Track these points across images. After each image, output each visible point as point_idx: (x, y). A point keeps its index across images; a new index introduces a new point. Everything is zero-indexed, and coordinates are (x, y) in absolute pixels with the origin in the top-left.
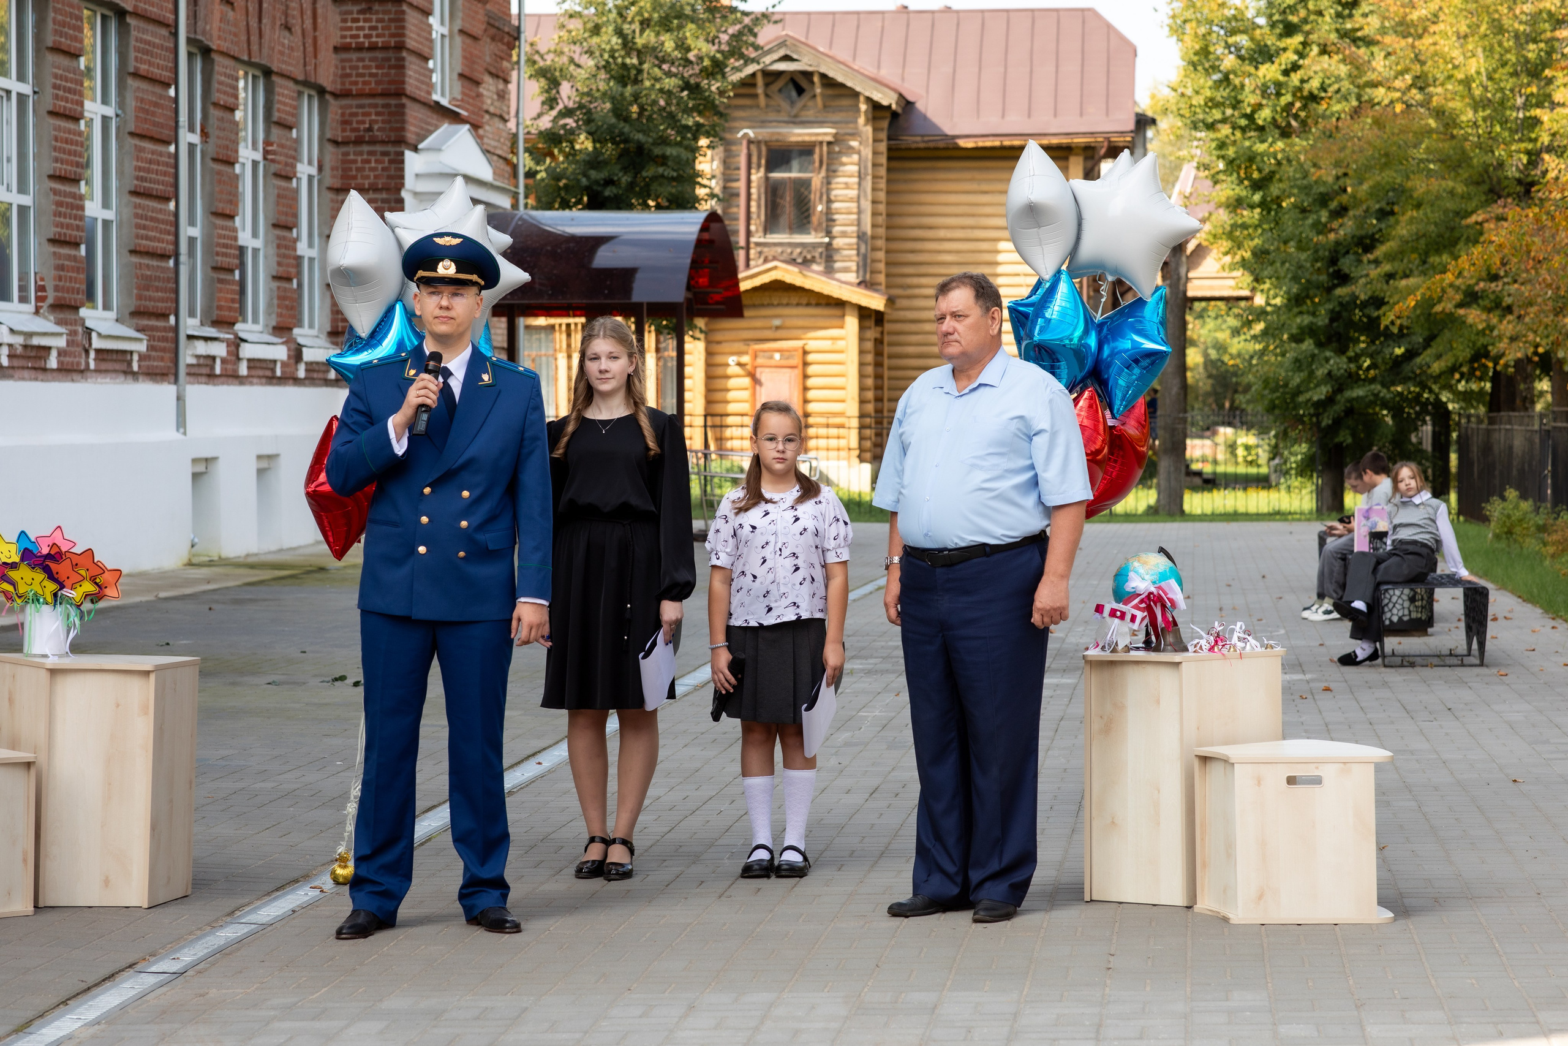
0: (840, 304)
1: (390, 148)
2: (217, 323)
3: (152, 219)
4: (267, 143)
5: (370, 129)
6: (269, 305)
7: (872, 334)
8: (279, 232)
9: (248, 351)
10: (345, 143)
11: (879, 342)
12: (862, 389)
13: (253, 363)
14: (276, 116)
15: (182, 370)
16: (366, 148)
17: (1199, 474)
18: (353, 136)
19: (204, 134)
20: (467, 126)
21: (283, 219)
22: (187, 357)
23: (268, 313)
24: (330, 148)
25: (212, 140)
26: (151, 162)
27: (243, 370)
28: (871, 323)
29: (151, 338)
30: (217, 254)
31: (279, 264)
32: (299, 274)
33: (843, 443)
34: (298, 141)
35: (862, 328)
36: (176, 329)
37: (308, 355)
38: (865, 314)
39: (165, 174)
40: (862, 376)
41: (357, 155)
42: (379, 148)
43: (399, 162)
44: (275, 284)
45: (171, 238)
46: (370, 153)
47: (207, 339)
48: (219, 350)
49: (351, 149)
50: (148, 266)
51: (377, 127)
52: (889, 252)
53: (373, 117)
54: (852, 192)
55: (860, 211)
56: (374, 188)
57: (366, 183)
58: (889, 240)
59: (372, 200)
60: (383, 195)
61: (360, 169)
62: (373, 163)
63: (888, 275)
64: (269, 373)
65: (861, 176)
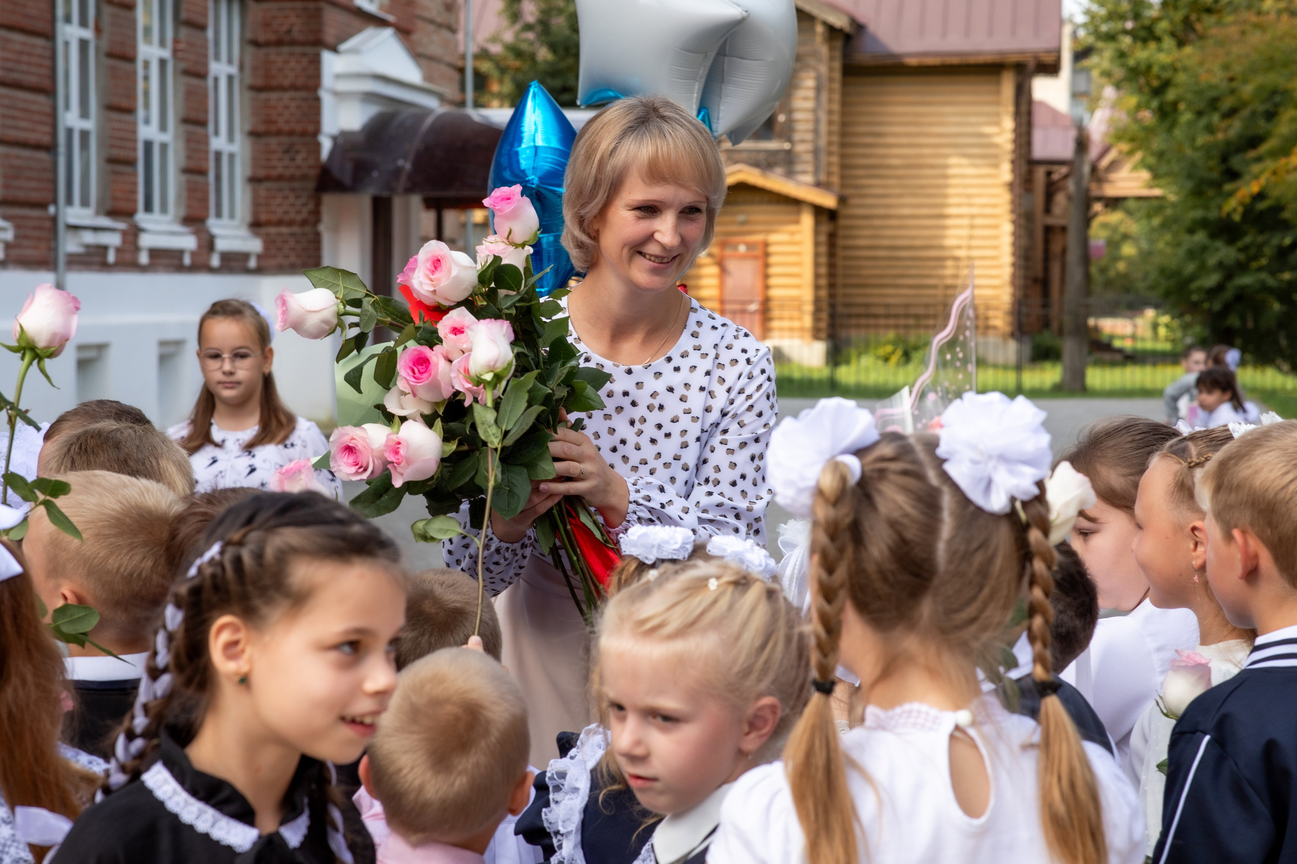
0: (794, 203)
1: (310, 50)
2: (113, 213)
3: (23, 110)
4: (176, 41)
5: (289, 32)
6: (178, 197)
7: (825, 228)
8: (191, 128)
9: (146, 241)
10: (267, 44)
11: (832, 235)
12: (817, 276)
13: (156, 254)
14: (184, 15)
15: (62, 260)
16: (285, 49)
17: (1120, 351)
18: (272, 37)
19: (98, 30)
20: (388, 31)
21: (193, 115)
22: (70, 245)
23: (178, 204)
24: (250, 50)
25: (106, 36)
26: (21, 53)
27: (144, 259)
28: (824, 218)
29: (17, 227)
30: (112, 146)
31: (189, 157)
33: (796, 324)
34: (213, 41)
35: (817, 223)
36: (54, 220)
37: (222, 245)
38: (819, 211)
39: (40, 66)
40: (816, 265)
41: (278, 56)
42: (298, 49)
43: (316, 63)
44: (188, 178)
45: (47, 129)
46: (291, 54)
47: (96, 229)
48: (113, 240)
49: (272, 50)
50: (18, 157)
51: (296, 29)
52: (843, 156)
53: (293, 19)
54: (810, 104)
55: (817, 121)
56: (294, 87)
57: (286, 82)
58: (843, 145)
59: (292, 99)
60: (302, 94)
61: (281, 70)
62: (293, 64)
63: (843, 177)
64: (176, 262)
65: (818, 89)
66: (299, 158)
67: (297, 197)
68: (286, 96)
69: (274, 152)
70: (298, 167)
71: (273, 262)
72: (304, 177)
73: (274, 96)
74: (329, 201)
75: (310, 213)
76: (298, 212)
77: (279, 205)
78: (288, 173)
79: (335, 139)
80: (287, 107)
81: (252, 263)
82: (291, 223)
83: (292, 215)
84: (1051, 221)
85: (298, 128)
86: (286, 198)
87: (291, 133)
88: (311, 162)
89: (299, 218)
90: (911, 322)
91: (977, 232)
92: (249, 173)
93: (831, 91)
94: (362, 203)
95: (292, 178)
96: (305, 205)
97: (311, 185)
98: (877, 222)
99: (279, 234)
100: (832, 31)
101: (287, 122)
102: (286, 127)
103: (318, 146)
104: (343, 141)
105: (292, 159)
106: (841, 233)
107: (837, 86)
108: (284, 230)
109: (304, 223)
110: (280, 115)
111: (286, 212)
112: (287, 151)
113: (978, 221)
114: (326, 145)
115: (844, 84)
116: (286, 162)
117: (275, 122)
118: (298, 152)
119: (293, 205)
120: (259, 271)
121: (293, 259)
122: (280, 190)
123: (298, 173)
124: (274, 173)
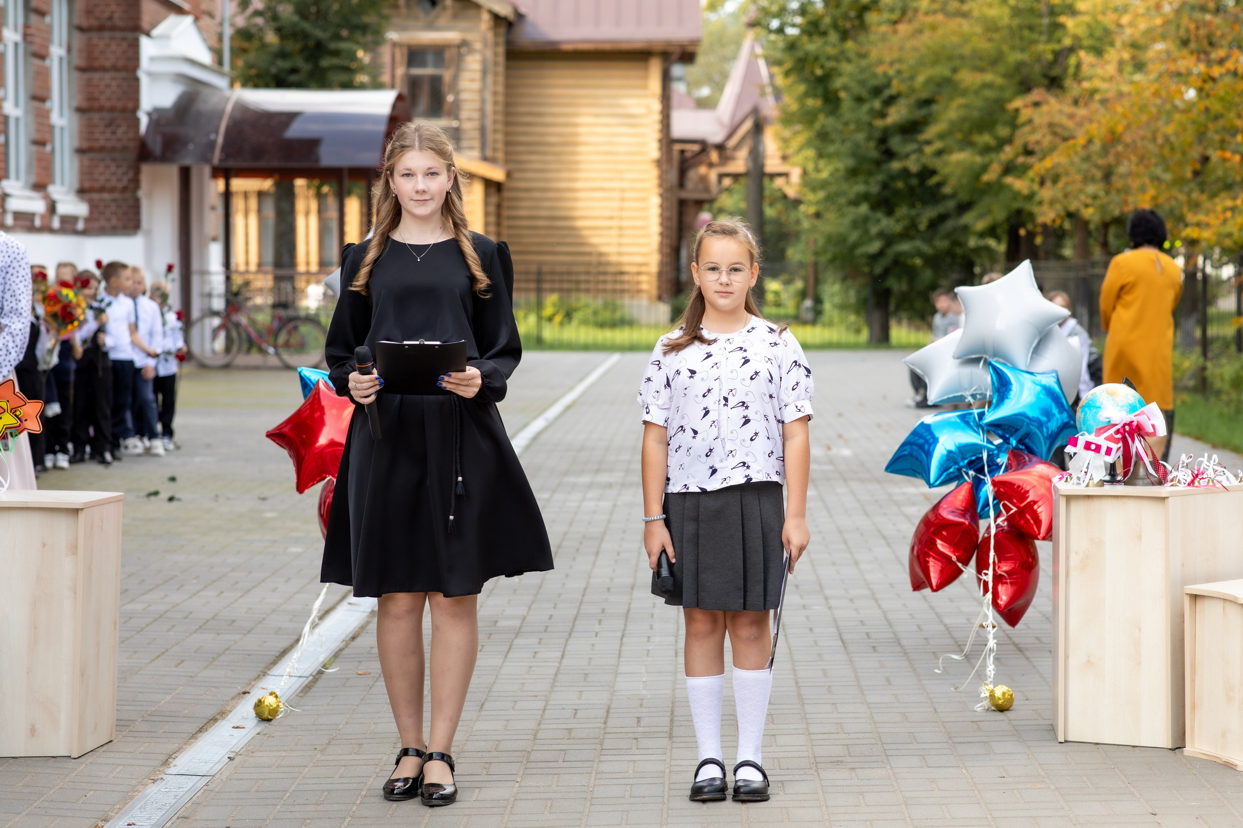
0: (471, 176)
1: (128, 34)
4: (26, 26)
5: (111, 18)
6: (29, 166)
7: (494, 199)
8: (35, 103)
9: (12, 205)
10: (91, 29)
11: (499, 206)
13: (18, 215)
14: (33, 4)
16: (107, 34)
18: (96, 23)
20: (188, 20)
21: (39, 93)
23: (27, 173)
24: (77, 35)
27: (9, 220)
28: (493, 190)
31: (38, 131)
32: (52, 141)
34: (50, 27)
35: (487, 194)
37: (60, 209)
38: (488, 184)
41: (100, 40)
42: (118, 35)
43: (135, 47)
44: (34, 148)
46: (111, 38)
49: (95, 35)
51: (116, 16)
52: (507, 134)
53: (114, 7)
54: (477, 85)
55: (483, 101)
56: (115, 68)
57: (108, 64)
58: (507, 124)
59: (113, 79)
60: (122, 74)
61: (102, 52)
62: (114, 47)
63: (507, 153)
64: (28, 224)
65: (484, 72)
66: (120, 131)
67: (118, 167)
68: (108, 76)
69: (97, 126)
70: (119, 140)
71: (97, 225)
72: (125, 149)
73: (96, 76)
74: (146, 170)
75: (130, 181)
76: (119, 180)
77: (101, 174)
78: (109, 145)
79: (149, 114)
80: (108, 86)
81: (80, 226)
82: (112, 190)
83: (113, 182)
84: (685, 195)
85: (119, 105)
86: (108, 167)
87: (112, 109)
88: (131, 135)
89: (120, 185)
90: (573, 286)
91: (627, 204)
92: (76, 144)
93: (496, 74)
94: (172, 172)
95: (113, 149)
96: (125, 173)
97: (132, 155)
98: (537, 195)
99: (101, 200)
100: (497, 19)
101: (109, 99)
102: (108, 104)
103: (137, 121)
104: (158, 116)
105: (114, 133)
106: (506, 204)
107: (501, 69)
108: (106, 196)
109: (124, 189)
110: (102, 92)
111: (108, 180)
112: (109, 125)
113: (629, 195)
114: (144, 121)
115: (508, 68)
116: (108, 135)
117: (97, 99)
118: (119, 126)
119: (114, 174)
120: (85, 233)
121: (114, 221)
122: (103, 160)
123: (119, 145)
124: (97, 145)
